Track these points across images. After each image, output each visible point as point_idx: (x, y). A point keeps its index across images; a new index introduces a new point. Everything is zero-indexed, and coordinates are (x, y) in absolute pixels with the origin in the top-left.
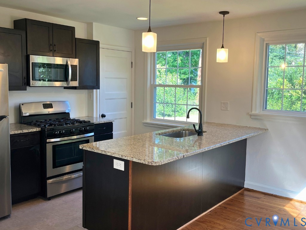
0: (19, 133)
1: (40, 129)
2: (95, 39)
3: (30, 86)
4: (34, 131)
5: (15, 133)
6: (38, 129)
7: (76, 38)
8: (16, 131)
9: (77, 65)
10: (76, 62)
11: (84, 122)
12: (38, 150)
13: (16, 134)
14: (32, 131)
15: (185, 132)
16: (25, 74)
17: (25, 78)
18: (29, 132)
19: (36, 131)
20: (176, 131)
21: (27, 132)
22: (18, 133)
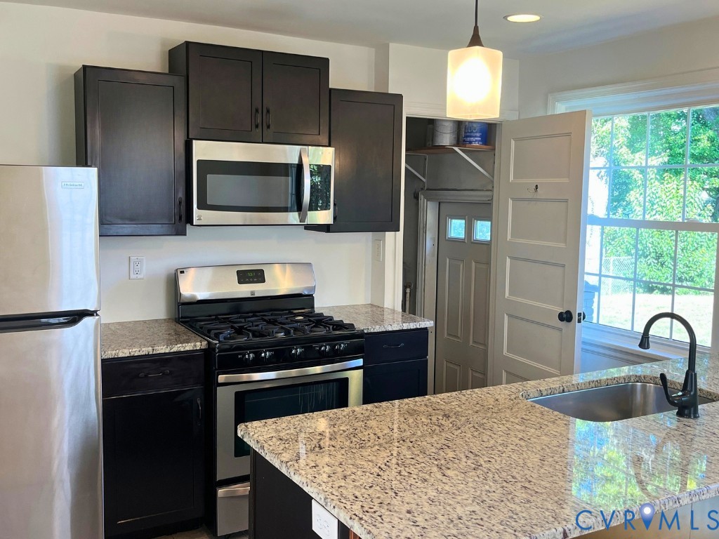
0: (144, 353)
1: (205, 343)
2: (392, 90)
3: (192, 224)
4: (187, 348)
5: (132, 354)
6: (198, 344)
7: (331, 90)
8: (134, 350)
9: (330, 166)
10: (325, 156)
11: (340, 325)
12: (199, 402)
13: (134, 357)
14: (182, 350)
15: (644, 388)
16: (181, 194)
17: (180, 203)
18: (172, 351)
19: (191, 349)
20: (610, 382)
21: (167, 351)
22: (139, 354)
